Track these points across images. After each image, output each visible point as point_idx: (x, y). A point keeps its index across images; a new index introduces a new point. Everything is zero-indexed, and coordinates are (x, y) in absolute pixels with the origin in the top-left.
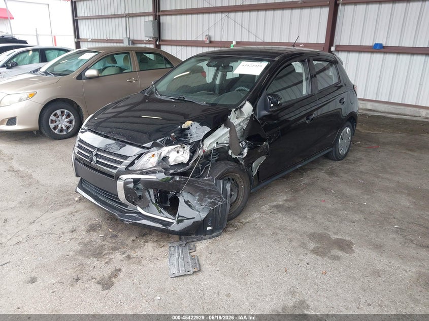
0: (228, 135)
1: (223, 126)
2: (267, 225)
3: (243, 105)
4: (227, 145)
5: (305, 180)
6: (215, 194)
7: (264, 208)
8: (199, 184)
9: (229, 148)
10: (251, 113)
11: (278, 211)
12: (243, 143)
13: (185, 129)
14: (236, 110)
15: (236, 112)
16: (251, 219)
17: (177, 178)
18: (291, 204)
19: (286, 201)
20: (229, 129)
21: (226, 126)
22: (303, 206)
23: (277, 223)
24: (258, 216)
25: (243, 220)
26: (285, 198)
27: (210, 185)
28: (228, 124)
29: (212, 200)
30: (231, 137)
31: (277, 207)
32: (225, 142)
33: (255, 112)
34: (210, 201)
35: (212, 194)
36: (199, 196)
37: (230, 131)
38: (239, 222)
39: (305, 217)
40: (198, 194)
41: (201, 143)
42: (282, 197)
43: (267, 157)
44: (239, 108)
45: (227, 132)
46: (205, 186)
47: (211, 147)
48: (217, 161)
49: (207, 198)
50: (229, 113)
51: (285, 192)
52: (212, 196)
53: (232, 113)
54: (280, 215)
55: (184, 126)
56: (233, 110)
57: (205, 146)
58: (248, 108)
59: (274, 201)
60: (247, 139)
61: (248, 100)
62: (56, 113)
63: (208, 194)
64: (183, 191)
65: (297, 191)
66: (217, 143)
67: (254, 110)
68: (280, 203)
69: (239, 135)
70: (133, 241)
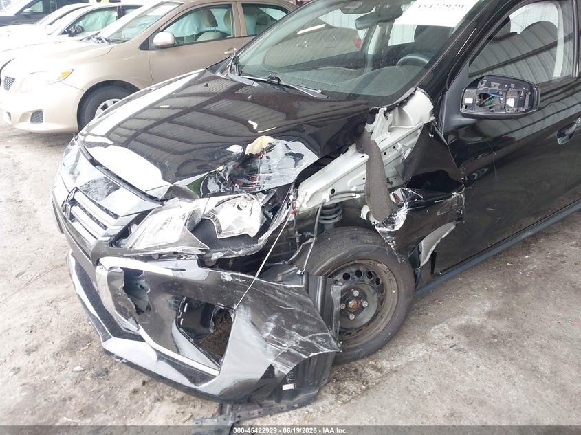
0: (364, 173)
1: (352, 149)
2: (440, 384)
3: (408, 99)
4: (358, 196)
5: (535, 261)
6: (314, 326)
7: (438, 332)
8: (276, 295)
9: (364, 202)
10: (428, 119)
11: (470, 344)
12: (399, 192)
13: (252, 157)
14: (389, 110)
15: (390, 115)
16: (404, 360)
17: (227, 276)
18: (501, 326)
19: (490, 314)
20: (366, 157)
21: (361, 150)
22: (529, 334)
23: (462, 382)
24: (421, 354)
25: (384, 362)
26: (488, 306)
27: (301, 303)
28: (364, 145)
29: (306, 339)
30: (369, 178)
31: (468, 330)
32: (354, 189)
33: (437, 116)
34: (300, 338)
35: (307, 324)
36: (277, 321)
37: (369, 163)
38: (374, 367)
39: (534, 369)
40: (274, 317)
41: (291, 190)
42: (479, 303)
43: (457, 225)
44: (396, 105)
45: (361, 165)
46: (291, 302)
47: (317, 203)
48: (337, 225)
49: (294, 330)
50: (371, 116)
51: (490, 290)
52: (307, 328)
53: (379, 117)
54: (472, 357)
55: (251, 149)
56: (382, 110)
57: (300, 199)
58: (419, 107)
59: (462, 313)
60: (410, 184)
61: (421, 86)
62: (106, 104)
63: (296, 322)
64: (242, 306)
65: (515, 289)
66: (333, 191)
67: (436, 111)
68: (476, 321)
69: (390, 172)
70: (135, 391)
